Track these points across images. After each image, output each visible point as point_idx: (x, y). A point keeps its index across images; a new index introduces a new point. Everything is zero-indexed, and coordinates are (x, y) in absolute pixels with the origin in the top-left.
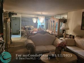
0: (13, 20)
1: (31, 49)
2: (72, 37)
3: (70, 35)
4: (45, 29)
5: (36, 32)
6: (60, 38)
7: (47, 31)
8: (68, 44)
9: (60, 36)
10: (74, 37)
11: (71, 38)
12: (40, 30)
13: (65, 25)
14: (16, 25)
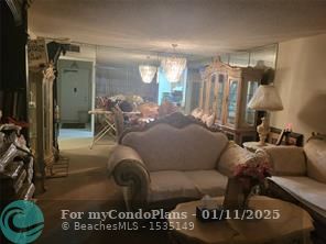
0: (66, 71)
3: (287, 134)
4: (188, 107)
5: (152, 120)
6: (245, 144)
7: (196, 114)
8: (277, 168)
9: (245, 135)
10: (300, 140)
11: (287, 144)
12: (165, 111)
13: (267, 95)
14: (75, 90)
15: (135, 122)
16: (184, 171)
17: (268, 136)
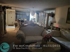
1: (21, 39)
2: (58, 29)
4: (36, 22)
5: (27, 24)
6: (48, 30)
9: (48, 28)
14: (11, 17)
15: (23, 25)
16: (34, 36)
17: (53, 28)
